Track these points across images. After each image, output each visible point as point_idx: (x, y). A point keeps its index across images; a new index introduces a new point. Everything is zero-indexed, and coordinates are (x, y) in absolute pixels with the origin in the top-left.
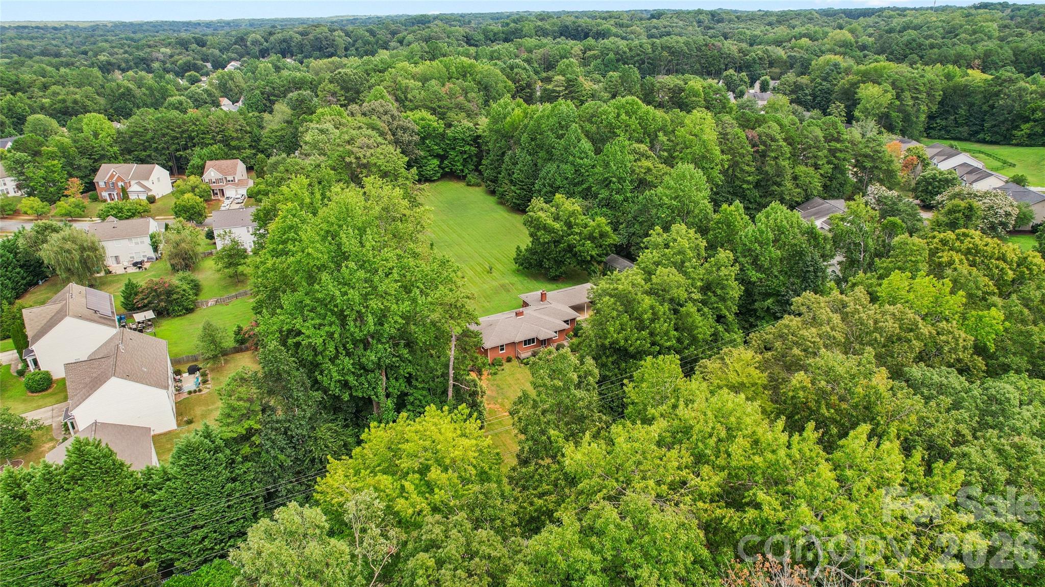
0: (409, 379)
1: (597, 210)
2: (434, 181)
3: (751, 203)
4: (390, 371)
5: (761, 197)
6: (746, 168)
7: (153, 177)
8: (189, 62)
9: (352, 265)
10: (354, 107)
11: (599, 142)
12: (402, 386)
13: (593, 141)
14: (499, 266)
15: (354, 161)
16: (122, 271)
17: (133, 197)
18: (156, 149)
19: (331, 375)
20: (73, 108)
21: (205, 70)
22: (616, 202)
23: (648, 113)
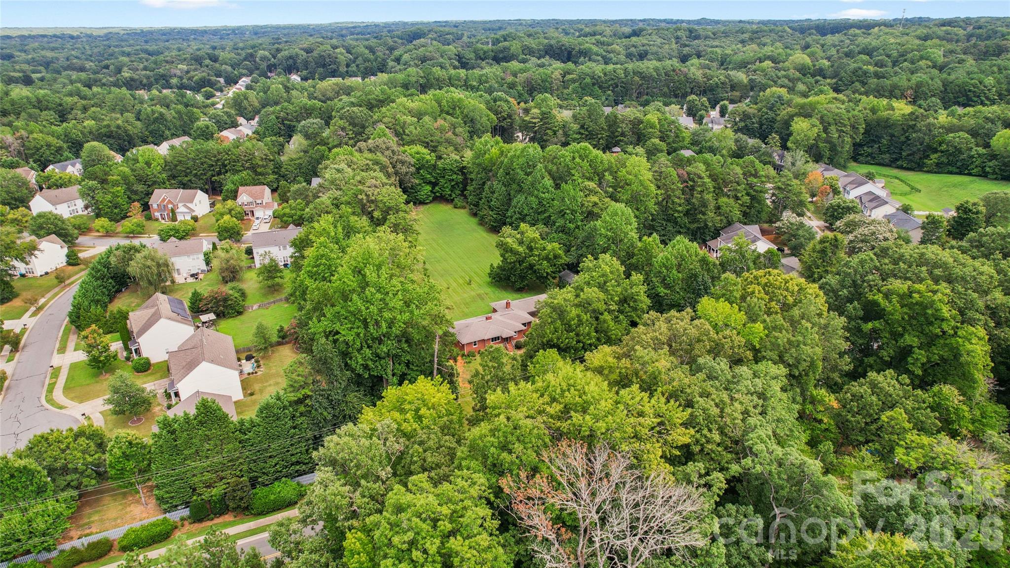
0: (408, 364)
1: (554, 235)
2: (427, 204)
3: (681, 227)
4: (395, 358)
5: (690, 223)
6: (677, 200)
7: (196, 200)
8: (204, 78)
9: (373, 290)
10: (362, 144)
11: (559, 180)
12: (403, 368)
13: (554, 179)
14: (477, 279)
15: (365, 198)
16: (183, 281)
17: (180, 218)
18: (196, 175)
19: (357, 361)
20: (116, 132)
21: (218, 86)
22: (569, 229)
23: (596, 157)
